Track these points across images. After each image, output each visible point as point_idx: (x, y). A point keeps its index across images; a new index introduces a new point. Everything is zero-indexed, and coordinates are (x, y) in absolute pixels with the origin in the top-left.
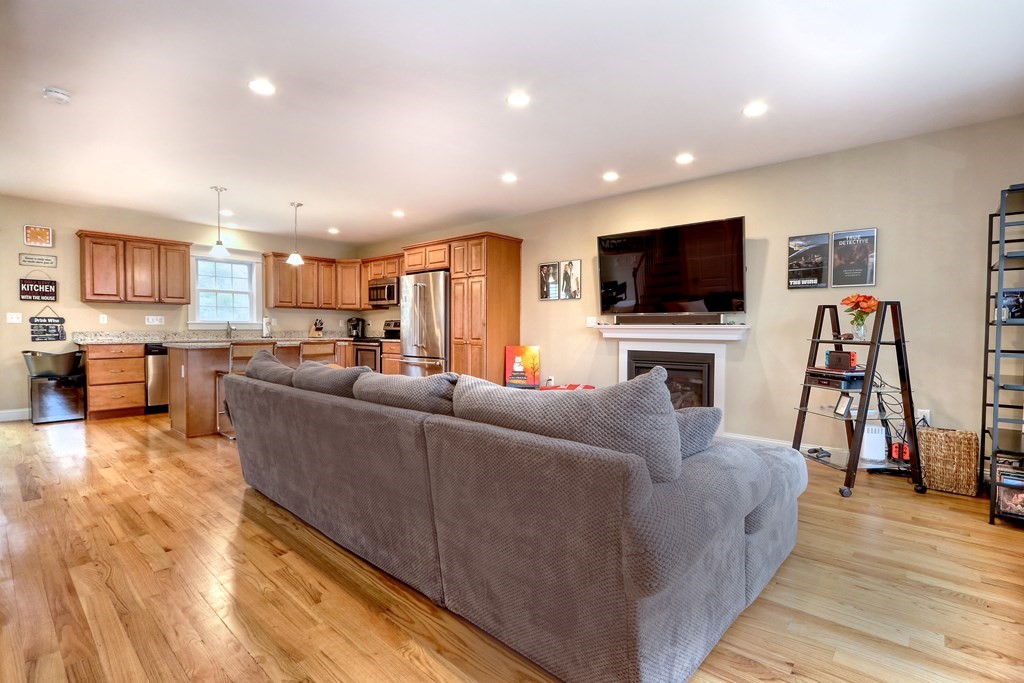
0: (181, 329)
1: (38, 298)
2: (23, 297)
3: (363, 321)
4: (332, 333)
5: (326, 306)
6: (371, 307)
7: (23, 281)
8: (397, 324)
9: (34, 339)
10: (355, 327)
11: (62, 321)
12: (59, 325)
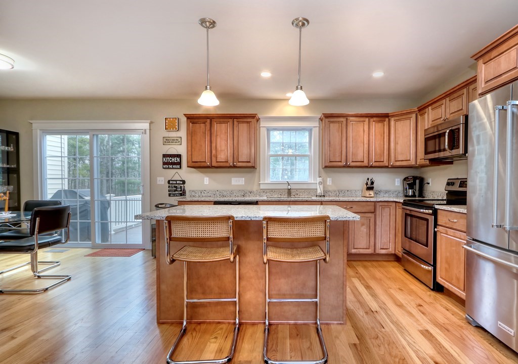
0: (255, 188)
1: (171, 166)
2: (164, 166)
3: (422, 180)
4: (386, 192)
5: (377, 164)
6: (428, 162)
7: (164, 156)
8: (463, 183)
9: (170, 195)
10: (411, 186)
11: (184, 182)
12: (182, 185)
